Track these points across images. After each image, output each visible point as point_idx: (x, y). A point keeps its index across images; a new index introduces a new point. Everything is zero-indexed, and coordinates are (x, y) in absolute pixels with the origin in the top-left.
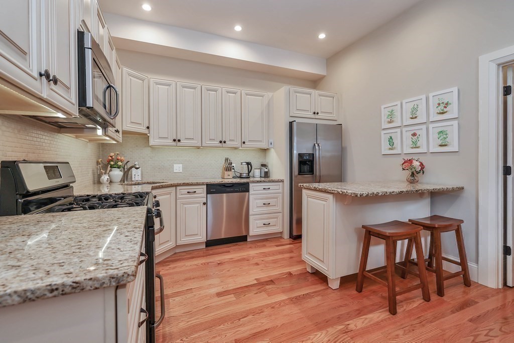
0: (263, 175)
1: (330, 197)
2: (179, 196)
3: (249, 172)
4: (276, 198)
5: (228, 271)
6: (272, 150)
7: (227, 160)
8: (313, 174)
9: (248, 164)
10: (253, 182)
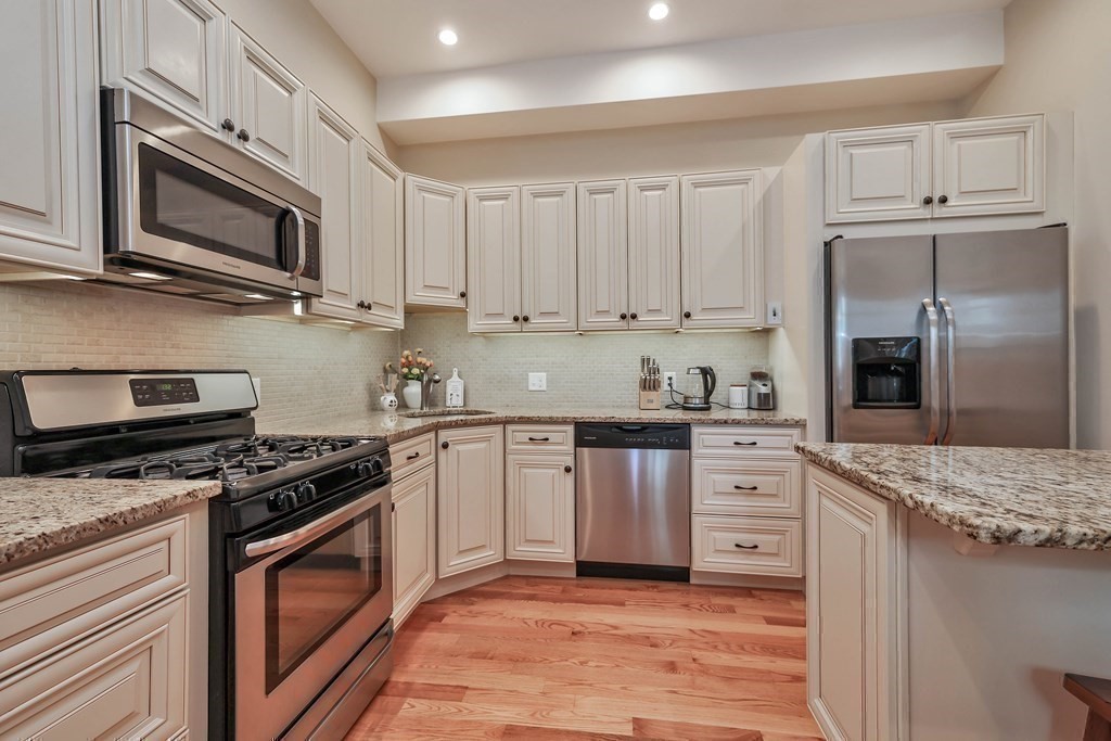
0: (755, 404)
1: (881, 509)
2: (510, 446)
3: (708, 392)
4: (781, 473)
5: (582, 663)
6: (781, 332)
7: (645, 361)
8: (918, 407)
9: (706, 372)
10: (702, 423)
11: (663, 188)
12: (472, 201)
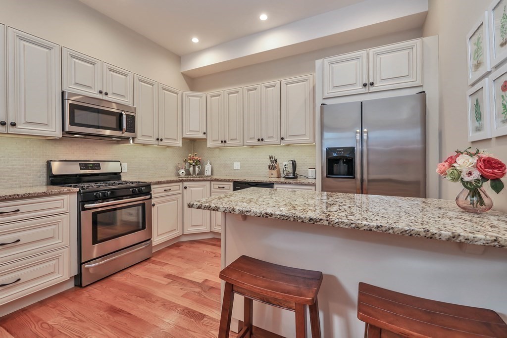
2: (213, 190)
7: (271, 158)
8: (354, 178)
9: (293, 162)
11: (274, 86)
12: (209, 98)
